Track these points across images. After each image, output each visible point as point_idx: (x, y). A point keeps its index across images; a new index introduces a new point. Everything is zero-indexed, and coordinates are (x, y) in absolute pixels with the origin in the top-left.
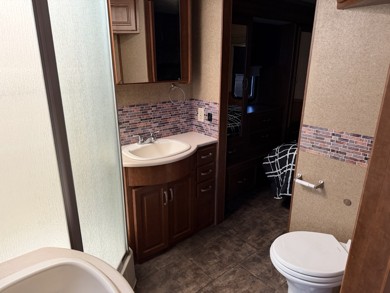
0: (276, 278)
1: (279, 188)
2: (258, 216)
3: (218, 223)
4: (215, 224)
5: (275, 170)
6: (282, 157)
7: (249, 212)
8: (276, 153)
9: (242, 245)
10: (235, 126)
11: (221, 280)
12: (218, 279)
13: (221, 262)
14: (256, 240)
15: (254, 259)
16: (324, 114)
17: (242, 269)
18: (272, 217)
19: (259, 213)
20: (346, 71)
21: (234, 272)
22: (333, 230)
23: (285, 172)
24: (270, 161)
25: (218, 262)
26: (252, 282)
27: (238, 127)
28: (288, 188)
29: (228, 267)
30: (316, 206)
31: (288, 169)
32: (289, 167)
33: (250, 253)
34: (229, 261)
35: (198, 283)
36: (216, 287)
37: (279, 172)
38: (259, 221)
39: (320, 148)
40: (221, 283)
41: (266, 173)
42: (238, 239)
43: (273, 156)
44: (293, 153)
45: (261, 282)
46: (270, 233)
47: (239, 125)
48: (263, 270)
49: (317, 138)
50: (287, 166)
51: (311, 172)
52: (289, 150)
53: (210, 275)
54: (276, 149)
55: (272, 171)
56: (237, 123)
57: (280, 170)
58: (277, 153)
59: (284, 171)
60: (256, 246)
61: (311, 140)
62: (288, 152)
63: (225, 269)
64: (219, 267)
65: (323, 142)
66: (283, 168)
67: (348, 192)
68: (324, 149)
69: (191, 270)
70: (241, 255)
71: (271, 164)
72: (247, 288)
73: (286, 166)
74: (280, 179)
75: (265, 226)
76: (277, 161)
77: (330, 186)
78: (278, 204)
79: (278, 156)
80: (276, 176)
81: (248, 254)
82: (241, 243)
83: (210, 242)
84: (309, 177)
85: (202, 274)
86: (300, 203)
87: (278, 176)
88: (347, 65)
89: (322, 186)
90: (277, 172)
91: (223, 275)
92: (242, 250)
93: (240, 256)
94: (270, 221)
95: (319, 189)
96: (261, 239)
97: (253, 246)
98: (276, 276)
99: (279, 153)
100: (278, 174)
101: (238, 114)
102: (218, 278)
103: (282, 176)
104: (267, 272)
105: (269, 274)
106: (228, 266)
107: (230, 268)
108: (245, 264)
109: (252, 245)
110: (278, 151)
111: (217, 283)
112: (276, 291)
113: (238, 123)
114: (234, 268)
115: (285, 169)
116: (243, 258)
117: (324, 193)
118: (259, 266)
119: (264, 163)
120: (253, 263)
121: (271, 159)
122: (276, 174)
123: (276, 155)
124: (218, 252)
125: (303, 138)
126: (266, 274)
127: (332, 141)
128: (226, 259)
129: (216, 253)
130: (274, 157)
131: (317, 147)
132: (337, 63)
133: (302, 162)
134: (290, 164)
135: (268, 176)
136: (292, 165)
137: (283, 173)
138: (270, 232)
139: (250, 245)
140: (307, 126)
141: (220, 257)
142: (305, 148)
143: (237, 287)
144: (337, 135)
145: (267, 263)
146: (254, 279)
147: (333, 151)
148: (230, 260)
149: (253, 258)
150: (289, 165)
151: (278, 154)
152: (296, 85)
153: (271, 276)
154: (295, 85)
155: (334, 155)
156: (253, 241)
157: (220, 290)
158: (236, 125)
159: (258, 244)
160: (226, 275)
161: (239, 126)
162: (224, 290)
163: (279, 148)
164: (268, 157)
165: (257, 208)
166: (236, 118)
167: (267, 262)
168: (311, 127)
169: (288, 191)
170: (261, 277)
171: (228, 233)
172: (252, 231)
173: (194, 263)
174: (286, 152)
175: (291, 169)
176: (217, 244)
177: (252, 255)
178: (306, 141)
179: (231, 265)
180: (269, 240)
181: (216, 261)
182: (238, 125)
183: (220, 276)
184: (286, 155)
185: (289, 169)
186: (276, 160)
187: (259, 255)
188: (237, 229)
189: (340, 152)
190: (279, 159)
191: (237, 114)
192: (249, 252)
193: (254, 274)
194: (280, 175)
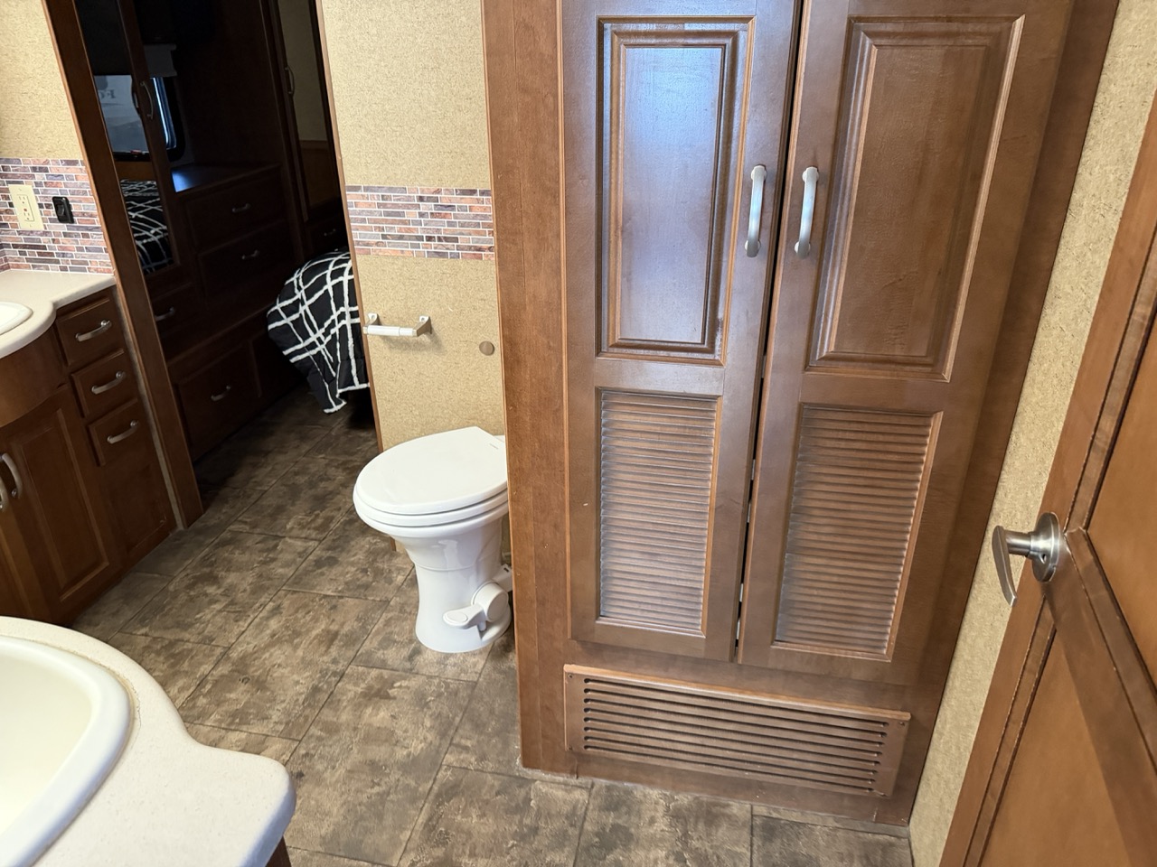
0: (385, 577)
1: (331, 380)
2: (296, 469)
3: (189, 522)
4: (180, 527)
5: (306, 336)
6: (317, 296)
7: (270, 468)
8: (296, 291)
9: (277, 545)
10: (145, 241)
11: (248, 639)
12: (240, 639)
13: (232, 603)
14: (308, 523)
15: (319, 563)
16: (389, 152)
17: (295, 596)
18: (332, 460)
19: (297, 462)
20: (411, 39)
21: (277, 610)
22: (474, 418)
23: (335, 334)
24: (288, 316)
25: (225, 607)
26: (331, 609)
27: (154, 242)
28: (354, 372)
29: (257, 605)
30: (428, 380)
31: (339, 322)
32: (342, 316)
33: (303, 554)
34: (253, 592)
35: (187, 672)
36: (243, 658)
37: (319, 339)
38: (302, 480)
39: (401, 237)
40: (251, 646)
41: (286, 353)
42: (259, 539)
43: (290, 301)
44: (340, 279)
45: (351, 602)
46: (339, 496)
47: (159, 237)
48: (349, 575)
49: (388, 214)
50: (335, 316)
51: (398, 302)
52: (328, 272)
53: (214, 643)
54: (294, 279)
55: (299, 343)
56: (149, 230)
57: (320, 332)
58: (299, 289)
59: (332, 331)
60: (313, 536)
61: (375, 221)
62: (328, 278)
63: (249, 613)
64: (233, 616)
65: (404, 222)
66: (326, 324)
67: (482, 325)
68: (410, 238)
69: (153, 655)
70: (282, 567)
71: (291, 325)
72: (323, 627)
73: (332, 317)
74: (326, 358)
75: (322, 485)
76: (305, 311)
77: (445, 324)
78: (340, 426)
79: (305, 298)
80: (314, 352)
81: (298, 559)
82: (271, 543)
83: (183, 574)
84: (395, 315)
85: (191, 650)
86: (392, 384)
87: (319, 352)
88: (409, 25)
89: (427, 328)
90: (314, 342)
91: (251, 627)
92: (280, 556)
93: (280, 570)
94: (332, 471)
95: (424, 338)
96: (321, 515)
97: (306, 538)
98: (383, 574)
99: (304, 288)
100: (317, 346)
101: (142, 205)
102: (238, 638)
103: (331, 347)
104: (360, 576)
105: (365, 579)
106: (254, 604)
107: (264, 605)
108: (298, 582)
109: (303, 535)
110: (301, 284)
111: (240, 649)
112: (392, 603)
113: (153, 232)
114: (274, 602)
115: (332, 325)
116: (289, 572)
117: (437, 343)
118: (336, 570)
119: (271, 327)
120: (320, 571)
121: (290, 310)
122: (313, 346)
123: (298, 296)
124: (215, 587)
125: (356, 220)
126: (358, 580)
127: (421, 215)
128: (245, 591)
129: (211, 590)
130: (294, 302)
131: (394, 237)
132: (386, 19)
133: (370, 284)
134: (342, 309)
135: (293, 360)
136: (346, 309)
137: (329, 338)
138: (338, 494)
139: (297, 538)
140: (356, 189)
141: (225, 594)
142: (368, 244)
143: (297, 634)
144: (429, 199)
145: (352, 559)
146: (334, 602)
147: (429, 239)
148: (258, 590)
149: (315, 561)
150: (339, 312)
151: (303, 291)
152: (294, 98)
153: (370, 579)
154: (291, 96)
155: (435, 248)
156: (302, 526)
157: (254, 660)
158: (147, 237)
159: (315, 529)
160: (260, 624)
161: (159, 240)
162: (267, 655)
163: (301, 274)
164: (278, 307)
165: (286, 453)
166: (141, 216)
167: (354, 555)
168: (367, 189)
169: (356, 379)
170: (349, 590)
171: (226, 535)
172: (291, 508)
173: (156, 635)
174: (322, 281)
175: (347, 322)
176: (206, 570)
177: (311, 557)
178: (365, 228)
179: (263, 600)
180: (342, 511)
181: (218, 606)
182: (156, 238)
183: (243, 632)
184: (325, 288)
185: (343, 322)
186: (302, 309)
187: (328, 549)
188: (249, 518)
189: (446, 239)
190: (308, 303)
191: (139, 205)
192: (300, 554)
193: (329, 593)
194: (323, 346)
